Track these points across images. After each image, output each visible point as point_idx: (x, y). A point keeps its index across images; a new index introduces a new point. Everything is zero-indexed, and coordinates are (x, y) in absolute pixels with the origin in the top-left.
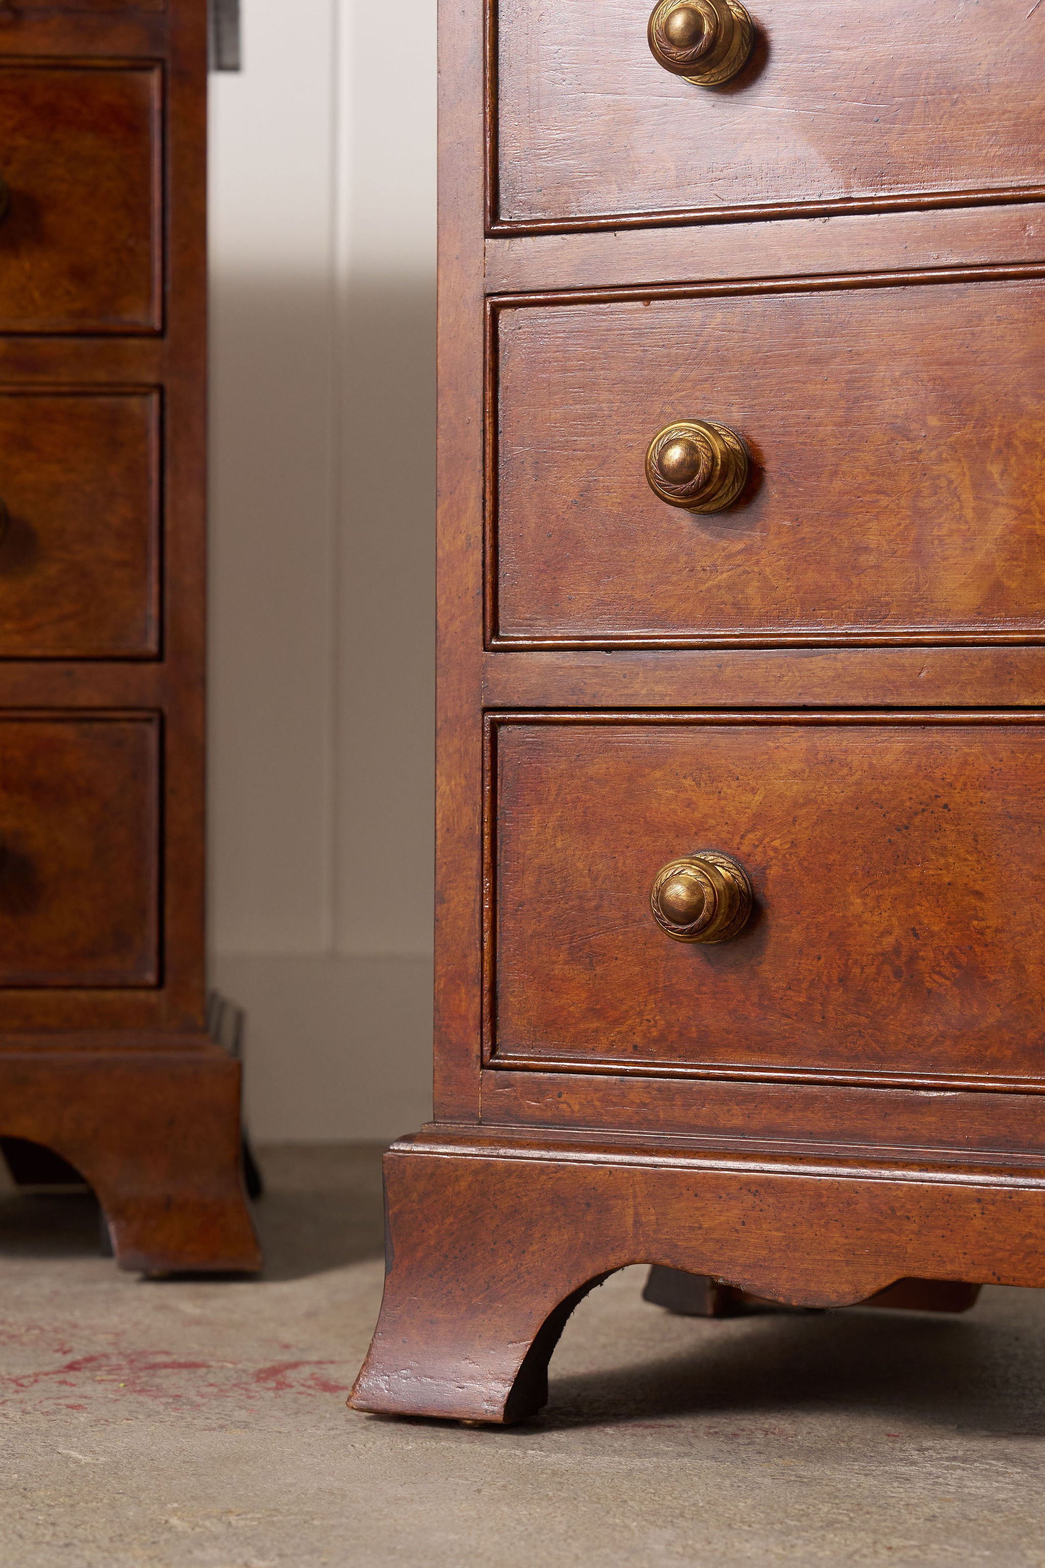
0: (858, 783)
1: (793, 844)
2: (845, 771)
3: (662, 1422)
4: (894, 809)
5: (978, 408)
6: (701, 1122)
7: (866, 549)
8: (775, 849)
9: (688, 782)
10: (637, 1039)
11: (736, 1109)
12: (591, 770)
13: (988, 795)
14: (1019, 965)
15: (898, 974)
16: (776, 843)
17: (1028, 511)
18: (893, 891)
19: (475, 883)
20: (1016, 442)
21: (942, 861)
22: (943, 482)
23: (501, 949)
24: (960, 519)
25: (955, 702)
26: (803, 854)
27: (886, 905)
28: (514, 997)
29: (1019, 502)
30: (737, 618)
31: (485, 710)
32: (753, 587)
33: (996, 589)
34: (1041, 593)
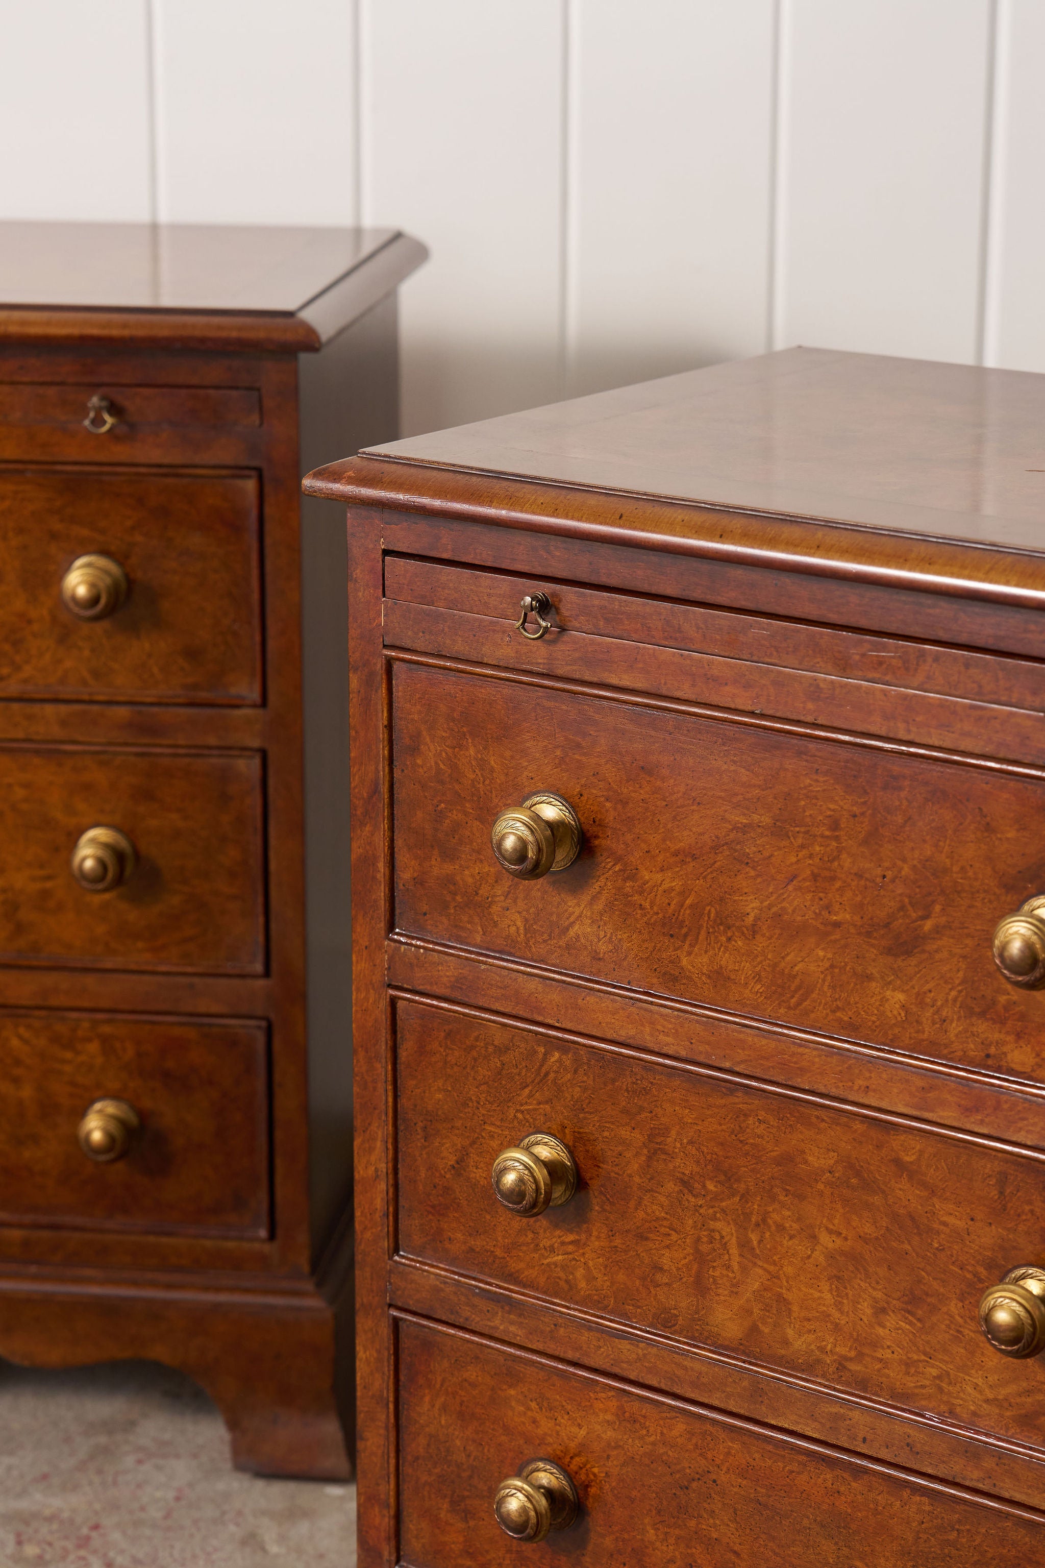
0: (653, 1444)
1: (606, 1474)
2: (644, 1432)
4: (678, 1471)
5: (743, 1186)
7: (661, 1269)
8: (595, 1475)
9: (533, 1405)
12: (466, 1375)
13: (745, 1482)
16: (596, 1470)
17: (778, 1278)
18: (677, 1532)
19: (384, 1432)
20: (770, 1222)
21: (711, 1521)
22: (717, 1237)
23: (403, 1487)
24: (728, 1267)
25: (722, 1406)
26: (614, 1484)
27: (672, 1540)
28: (413, 1525)
29: (771, 1268)
30: (569, 1293)
31: (390, 1306)
32: (580, 1273)
33: (754, 1329)
34: (786, 1342)
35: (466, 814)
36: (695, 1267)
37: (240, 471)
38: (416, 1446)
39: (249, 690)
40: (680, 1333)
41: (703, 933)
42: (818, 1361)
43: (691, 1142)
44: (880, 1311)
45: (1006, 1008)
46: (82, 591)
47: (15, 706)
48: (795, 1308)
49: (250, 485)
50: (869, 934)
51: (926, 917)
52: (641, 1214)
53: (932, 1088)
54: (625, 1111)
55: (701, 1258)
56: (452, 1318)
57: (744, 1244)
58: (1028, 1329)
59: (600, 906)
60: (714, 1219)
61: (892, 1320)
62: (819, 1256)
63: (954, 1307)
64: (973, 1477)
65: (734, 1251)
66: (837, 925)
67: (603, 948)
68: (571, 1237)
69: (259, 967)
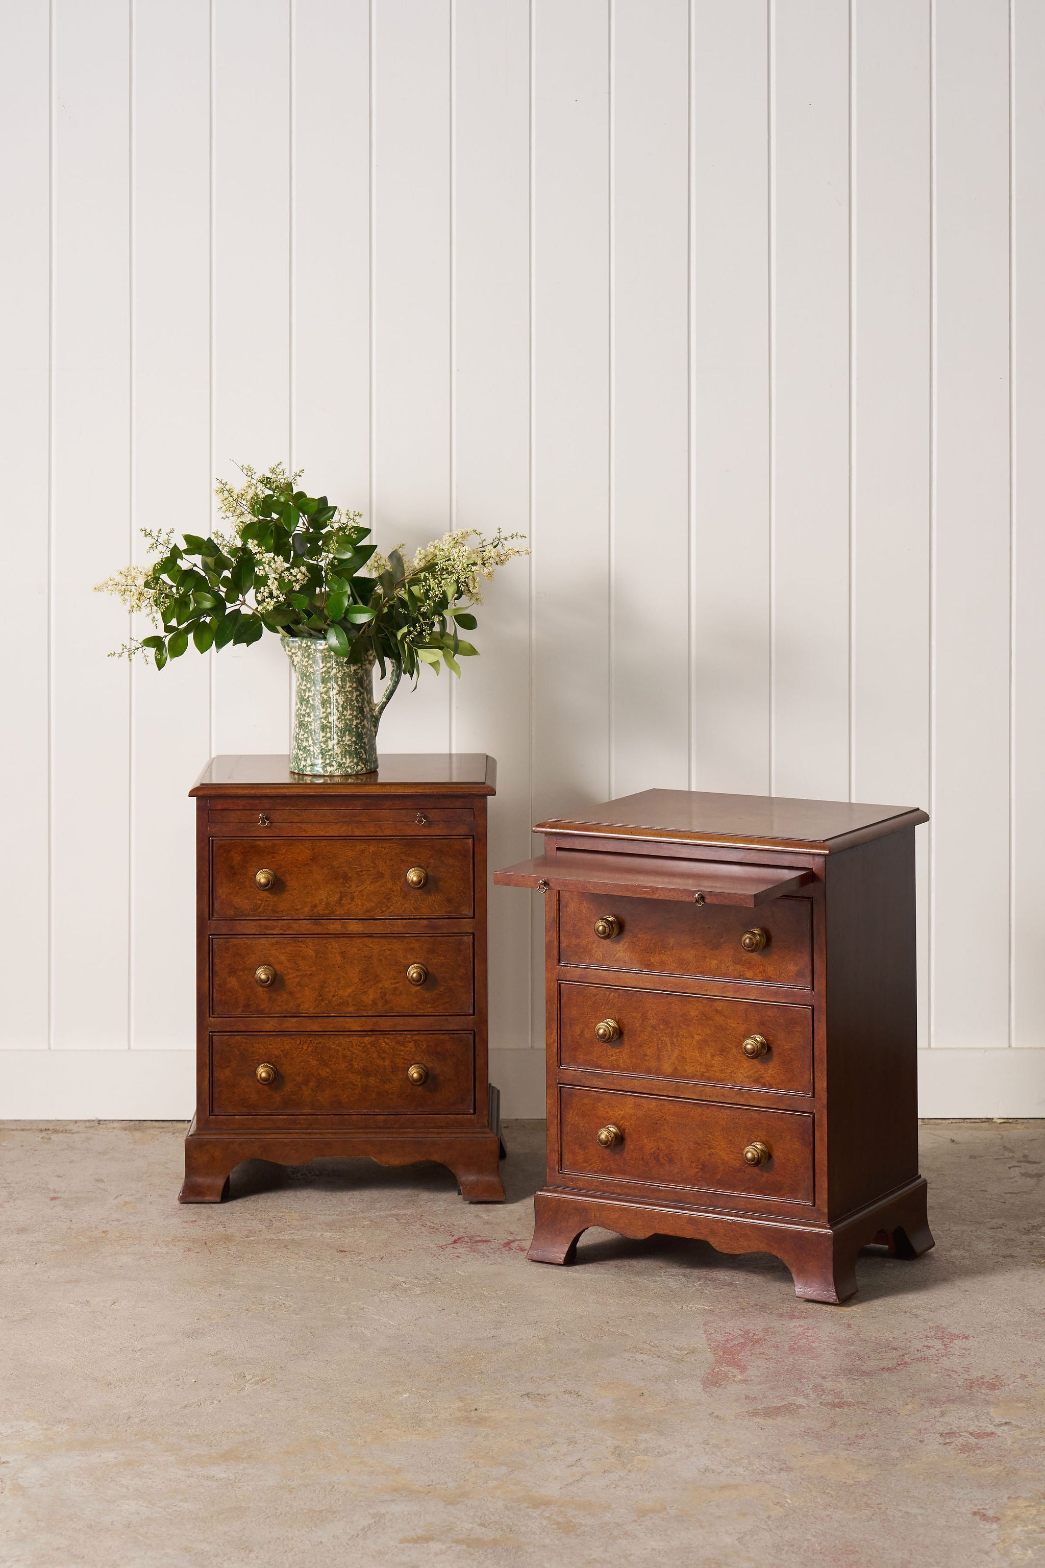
0: (645, 1111)
1: (631, 1125)
2: (642, 1108)
3: (605, 1263)
4: (653, 1119)
5: (671, 1025)
6: (611, 1191)
7: (647, 1055)
8: (628, 1126)
9: (607, 1107)
10: (596, 1169)
11: (618, 1189)
12: (584, 1102)
13: (674, 1117)
14: (681, 1159)
15: (655, 1158)
16: (628, 1124)
17: (683, 1051)
18: (654, 1138)
19: (556, 1127)
20: (680, 1034)
21: (664, 1132)
22: (664, 1042)
23: (563, 1144)
24: (668, 1051)
25: (667, 1094)
26: (634, 1127)
27: (652, 1142)
28: (565, 1156)
29: (681, 1049)
30: (618, 1068)
31: (558, 1084)
32: (621, 1061)
33: (676, 1068)
34: (686, 1071)
35: (583, 924)
36: (657, 1052)
37: (467, 836)
38: (567, 1129)
39: (467, 911)
40: (652, 1074)
41: (657, 952)
42: (696, 1075)
43: (655, 1014)
44: (713, 1056)
45: (745, 961)
46: (415, 879)
47: (387, 921)
48: (688, 1060)
49: (470, 841)
50: (705, 945)
51: (722, 938)
52: (640, 1039)
53: (725, 987)
54: (634, 1008)
55: (659, 1049)
56: (579, 1084)
57: (672, 1043)
58: (756, 1049)
59: (626, 946)
60: (663, 1036)
61: (716, 1058)
62: (695, 1043)
63: (734, 1051)
64: (742, 1101)
65: (669, 1045)
66: (696, 943)
67: (627, 959)
68: (618, 1050)
69: (471, 1012)
